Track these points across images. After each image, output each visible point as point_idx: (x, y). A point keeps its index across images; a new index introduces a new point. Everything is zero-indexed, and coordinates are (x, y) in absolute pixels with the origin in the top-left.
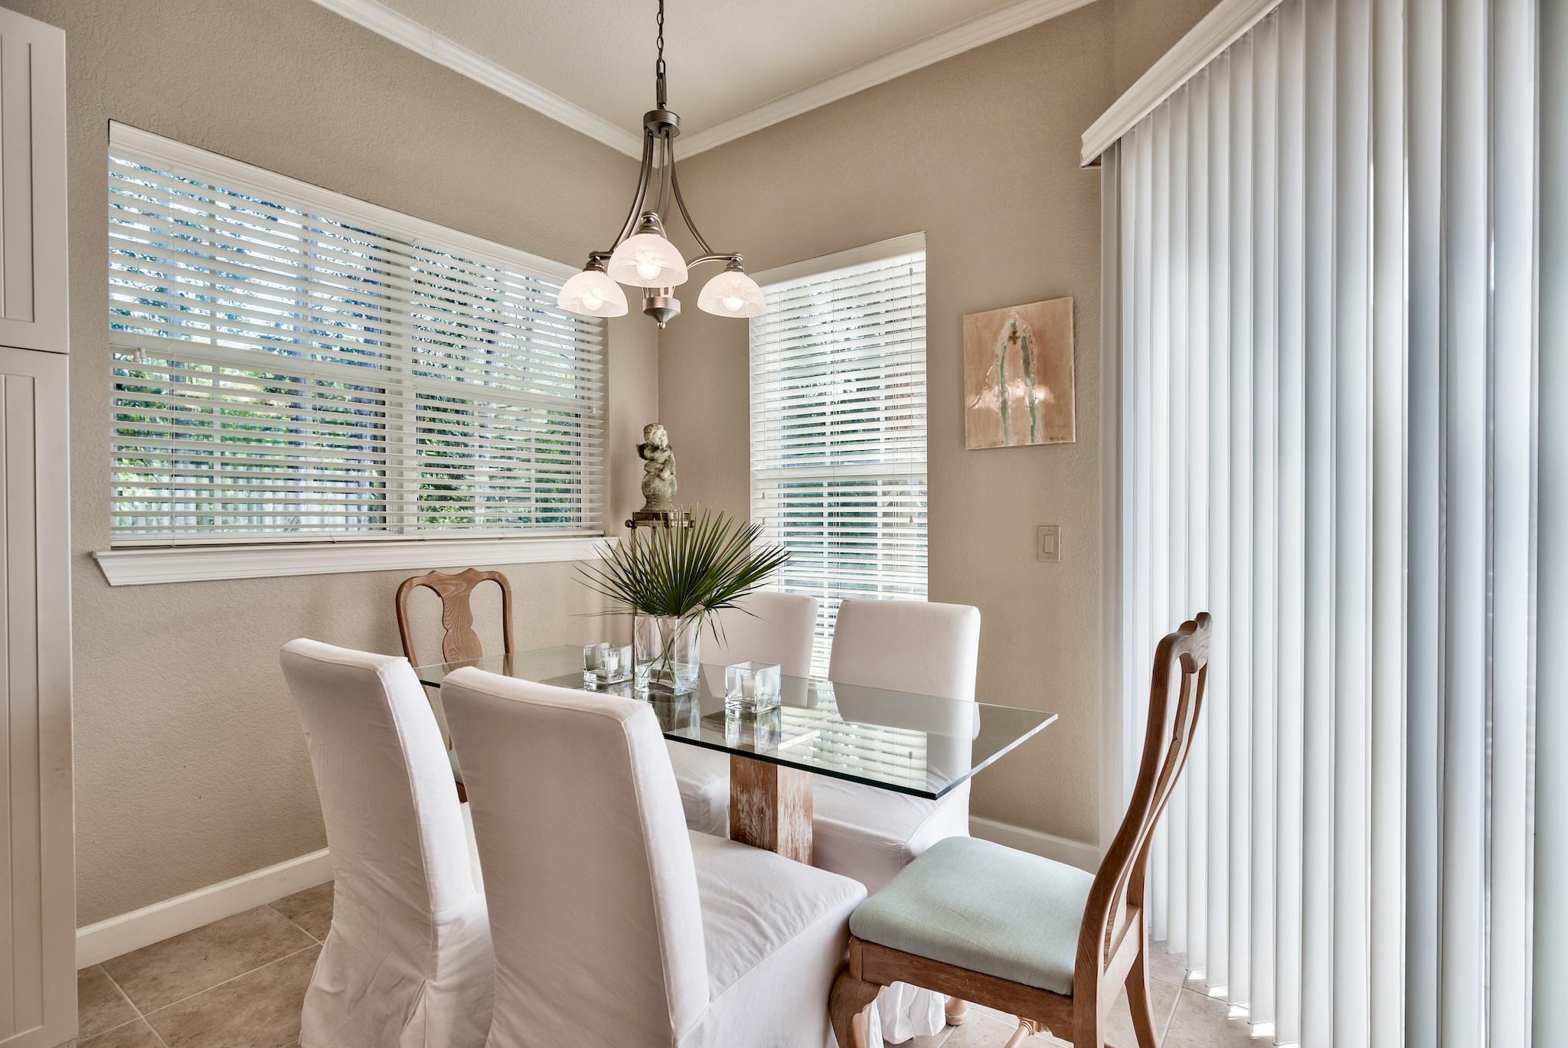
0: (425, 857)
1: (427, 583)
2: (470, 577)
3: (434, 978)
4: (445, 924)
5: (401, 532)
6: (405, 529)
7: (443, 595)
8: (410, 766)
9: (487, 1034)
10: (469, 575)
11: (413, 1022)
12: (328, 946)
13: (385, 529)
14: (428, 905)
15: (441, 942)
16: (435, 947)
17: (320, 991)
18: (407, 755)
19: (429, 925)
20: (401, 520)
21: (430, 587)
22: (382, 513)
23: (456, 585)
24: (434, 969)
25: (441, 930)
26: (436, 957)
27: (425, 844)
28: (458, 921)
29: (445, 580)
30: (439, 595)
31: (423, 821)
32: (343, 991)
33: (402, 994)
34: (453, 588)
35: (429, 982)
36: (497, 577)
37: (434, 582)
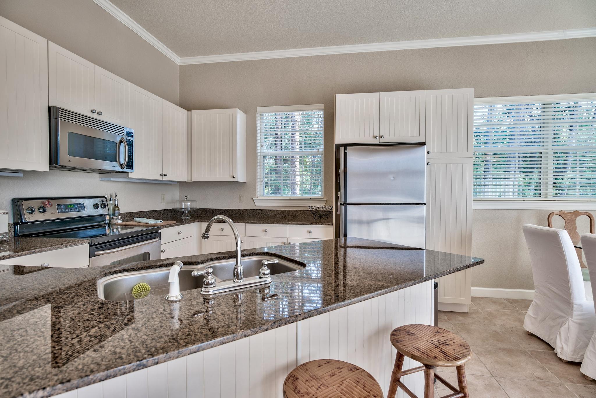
0: (570, 284)
1: (559, 214)
2: (577, 214)
3: (572, 318)
4: (576, 305)
5: (546, 197)
6: (548, 197)
7: (565, 219)
8: (566, 258)
9: (589, 341)
10: (576, 213)
11: (565, 326)
12: (532, 305)
13: (540, 197)
14: (571, 298)
15: (574, 309)
16: (572, 310)
17: (530, 316)
18: (566, 256)
19: (570, 303)
20: (547, 194)
21: (560, 216)
22: (539, 192)
23: (570, 216)
24: (572, 316)
25: (574, 306)
26: (573, 312)
27: (570, 281)
28: (581, 305)
29: (566, 214)
30: (564, 219)
31: (570, 274)
32: (537, 318)
33: (560, 320)
34: (569, 217)
35: (570, 318)
36: (588, 214)
37: (562, 215)
